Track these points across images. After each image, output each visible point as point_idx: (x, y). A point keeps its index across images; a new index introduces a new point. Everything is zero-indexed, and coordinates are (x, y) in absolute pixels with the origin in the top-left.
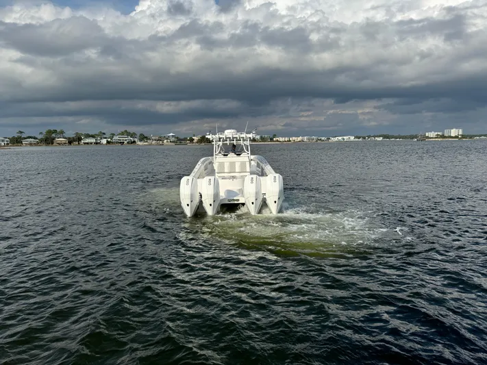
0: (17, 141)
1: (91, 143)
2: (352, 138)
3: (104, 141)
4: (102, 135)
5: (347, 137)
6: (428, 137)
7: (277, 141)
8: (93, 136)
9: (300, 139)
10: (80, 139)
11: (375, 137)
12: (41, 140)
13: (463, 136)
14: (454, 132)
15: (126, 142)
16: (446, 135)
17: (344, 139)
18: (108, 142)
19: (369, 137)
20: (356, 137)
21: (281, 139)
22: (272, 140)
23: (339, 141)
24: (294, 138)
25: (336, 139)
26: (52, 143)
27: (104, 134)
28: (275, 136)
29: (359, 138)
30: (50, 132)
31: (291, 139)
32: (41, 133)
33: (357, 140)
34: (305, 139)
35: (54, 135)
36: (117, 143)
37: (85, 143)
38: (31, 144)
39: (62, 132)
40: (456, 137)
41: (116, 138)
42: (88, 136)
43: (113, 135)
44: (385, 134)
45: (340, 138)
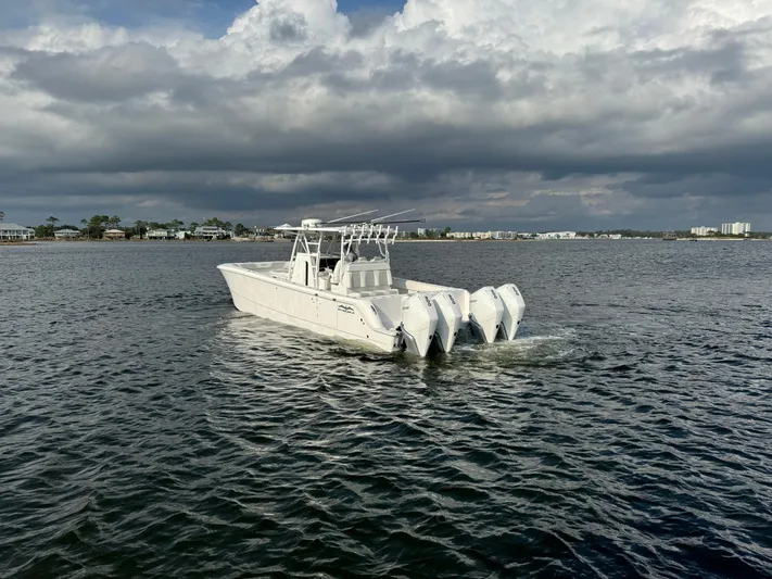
0: (46, 233)
1: (161, 238)
2: (572, 235)
3: (181, 235)
4: (178, 225)
5: (564, 234)
6: (694, 236)
7: (452, 237)
8: (163, 227)
9: (488, 235)
10: (143, 231)
11: (608, 233)
12: (84, 232)
13: (752, 235)
14: (737, 228)
15: (214, 237)
16: (724, 231)
17: (558, 236)
18: (187, 236)
19: (599, 233)
20: (578, 234)
21: (458, 235)
22: (443, 236)
23: (552, 240)
24: (479, 234)
25: (546, 236)
26: (101, 237)
27: (181, 223)
28: (448, 230)
29: (583, 235)
30: (97, 219)
31: (474, 235)
32: (84, 221)
33: (580, 238)
34: (497, 235)
35: (103, 224)
36: (201, 237)
37: (151, 238)
38: (67, 238)
39: (116, 220)
40: (740, 236)
41: (200, 230)
42: (156, 226)
43: (196, 225)
44: (626, 229)
45: (553, 235)
